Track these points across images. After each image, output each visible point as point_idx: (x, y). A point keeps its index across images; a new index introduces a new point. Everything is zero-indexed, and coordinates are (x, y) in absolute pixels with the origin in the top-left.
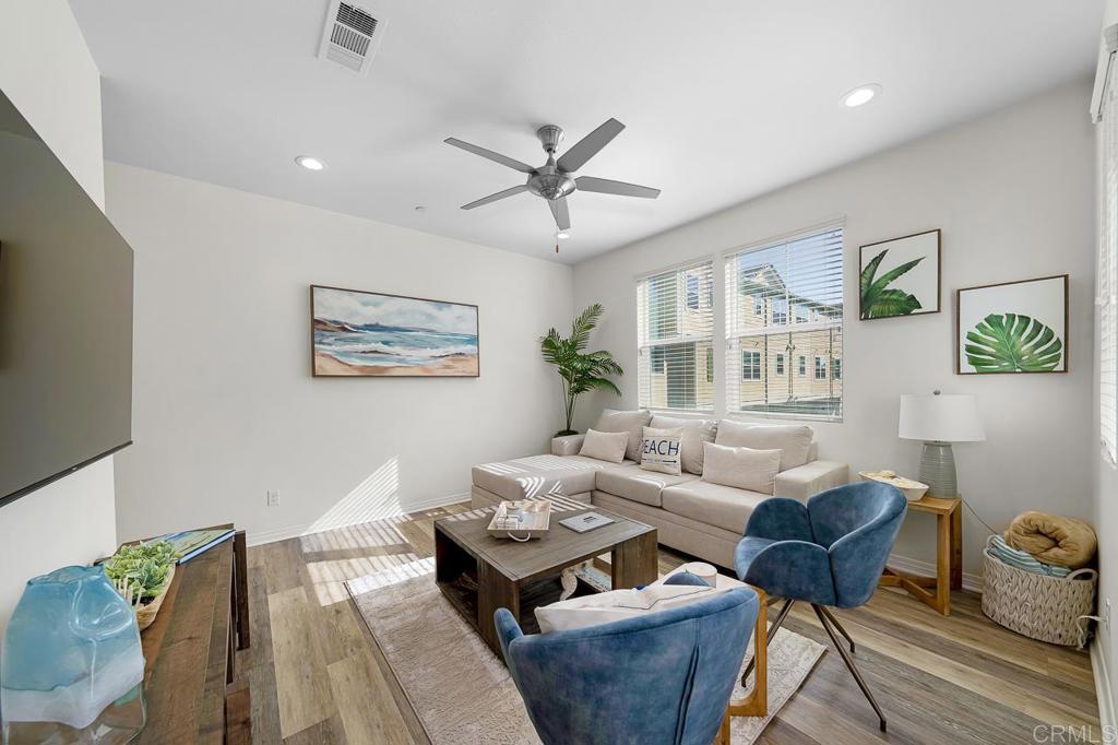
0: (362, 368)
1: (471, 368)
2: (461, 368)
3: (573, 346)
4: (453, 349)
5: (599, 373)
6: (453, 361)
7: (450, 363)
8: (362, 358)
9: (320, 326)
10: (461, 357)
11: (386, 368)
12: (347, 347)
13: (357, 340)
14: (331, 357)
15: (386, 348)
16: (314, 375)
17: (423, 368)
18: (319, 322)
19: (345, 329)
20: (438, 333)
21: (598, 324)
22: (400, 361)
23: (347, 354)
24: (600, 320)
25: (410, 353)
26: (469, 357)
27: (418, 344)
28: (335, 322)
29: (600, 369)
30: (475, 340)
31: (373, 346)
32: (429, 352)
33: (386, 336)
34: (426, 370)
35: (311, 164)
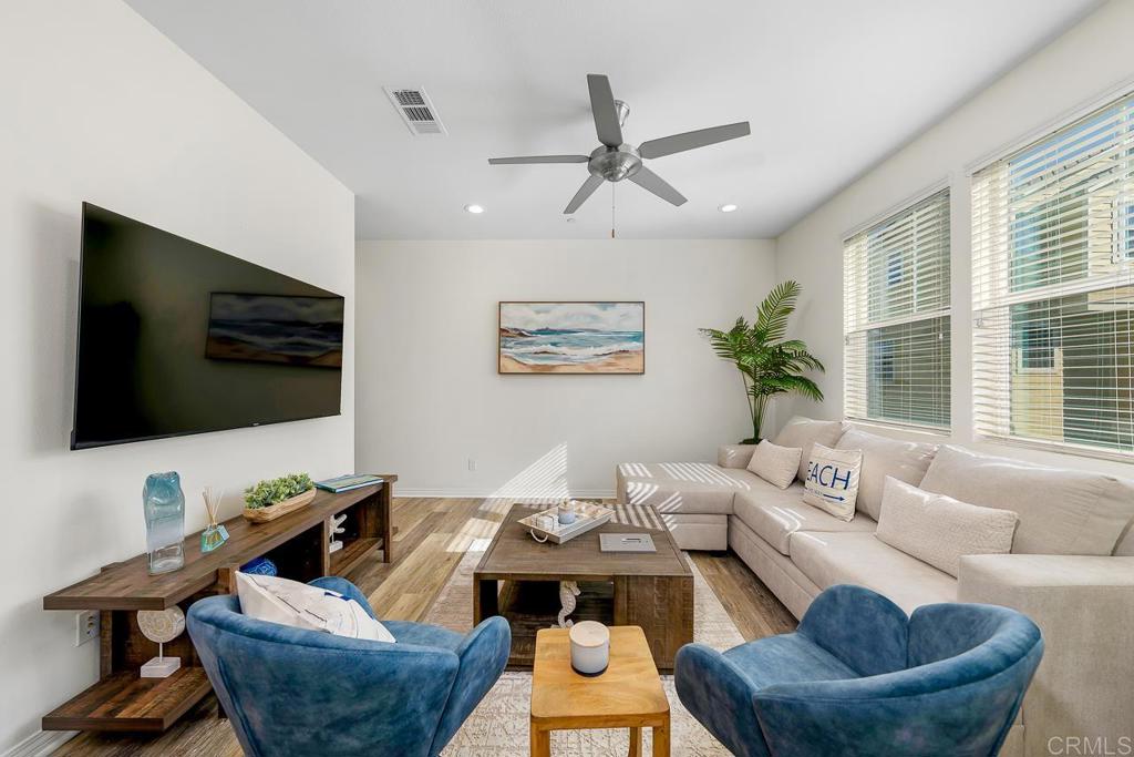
0: (533, 367)
1: (635, 365)
2: (623, 365)
3: (760, 335)
4: (616, 347)
5: (798, 368)
6: (616, 358)
7: (613, 361)
8: (532, 358)
9: (504, 334)
10: (624, 355)
11: (553, 367)
12: (523, 350)
13: (531, 343)
14: (510, 357)
15: (554, 349)
16: (500, 373)
17: (587, 365)
18: (504, 330)
19: (522, 335)
20: (601, 332)
21: (796, 306)
22: (565, 360)
23: (523, 355)
24: (799, 303)
25: (574, 352)
26: (634, 354)
27: (583, 344)
28: (515, 329)
29: (798, 364)
30: (640, 337)
31: (543, 348)
32: (592, 351)
33: (554, 338)
34: (590, 368)
35: (476, 209)
